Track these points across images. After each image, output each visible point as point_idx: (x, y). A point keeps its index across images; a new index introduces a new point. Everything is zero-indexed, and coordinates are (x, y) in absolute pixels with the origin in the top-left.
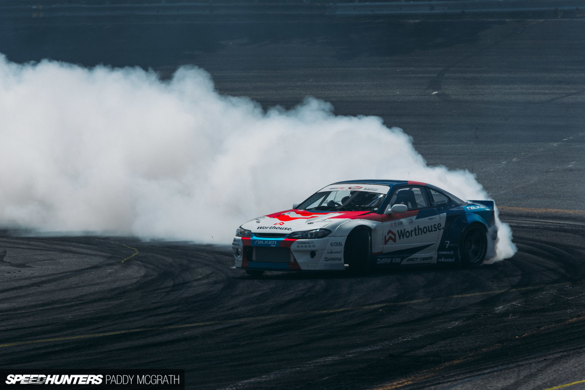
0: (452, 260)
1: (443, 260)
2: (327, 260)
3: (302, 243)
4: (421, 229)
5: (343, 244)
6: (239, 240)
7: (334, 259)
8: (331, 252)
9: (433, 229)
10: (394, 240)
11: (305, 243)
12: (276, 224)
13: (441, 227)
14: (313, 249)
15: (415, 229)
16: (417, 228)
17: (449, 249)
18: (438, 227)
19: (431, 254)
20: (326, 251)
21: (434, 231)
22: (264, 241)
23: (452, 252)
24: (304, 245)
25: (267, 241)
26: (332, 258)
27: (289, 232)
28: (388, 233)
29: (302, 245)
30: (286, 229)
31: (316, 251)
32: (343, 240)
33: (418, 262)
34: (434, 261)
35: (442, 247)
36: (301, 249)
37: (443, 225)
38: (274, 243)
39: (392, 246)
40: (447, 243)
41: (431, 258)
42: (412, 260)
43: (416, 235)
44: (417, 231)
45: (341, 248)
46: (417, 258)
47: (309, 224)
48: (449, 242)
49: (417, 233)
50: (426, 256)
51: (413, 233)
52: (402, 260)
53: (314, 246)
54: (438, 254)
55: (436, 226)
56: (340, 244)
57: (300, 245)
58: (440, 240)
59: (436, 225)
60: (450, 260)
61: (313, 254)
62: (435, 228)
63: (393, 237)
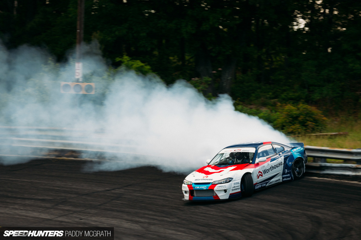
1: (285, 179)
3: (219, 186)
4: (273, 167)
5: (240, 183)
6: (186, 186)
8: (235, 187)
9: (279, 165)
10: (262, 176)
13: (282, 164)
15: (271, 168)
16: (271, 167)
17: (287, 173)
18: (281, 164)
19: (279, 178)
21: (279, 166)
23: (289, 175)
25: (201, 187)
27: (212, 181)
28: (259, 173)
30: (210, 179)
31: (227, 189)
32: (240, 181)
33: (274, 183)
34: (281, 181)
35: (284, 173)
38: (205, 187)
39: (261, 179)
40: (286, 171)
41: (279, 180)
42: (271, 183)
43: (271, 170)
46: (273, 181)
47: (220, 175)
48: (287, 170)
49: (272, 169)
50: (277, 180)
51: (270, 170)
52: (266, 184)
54: (282, 177)
56: (238, 183)
58: (282, 170)
59: (279, 163)
60: (288, 179)
61: (225, 191)
63: (261, 174)
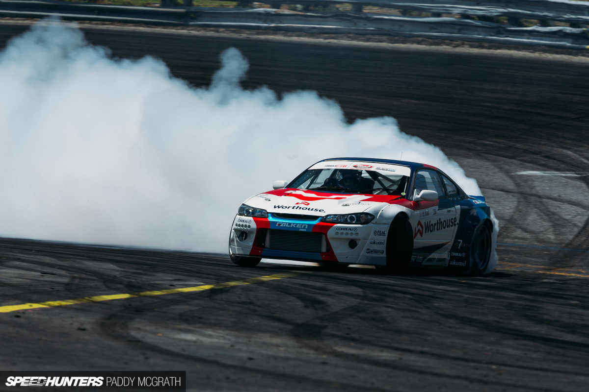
0: (463, 264)
1: (454, 263)
2: (369, 252)
3: (342, 228)
4: (442, 222)
5: (387, 233)
6: (251, 221)
7: (376, 252)
8: (374, 243)
11: (346, 229)
12: (297, 204)
13: (456, 223)
14: (354, 237)
15: (438, 223)
16: (439, 221)
17: (462, 250)
19: (445, 255)
20: (368, 241)
21: (452, 226)
22: (290, 224)
23: (464, 254)
24: (345, 232)
25: (294, 224)
26: (374, 250)
27: (323, 214)
28: (418, 225)
29: (342, 231)
30: (316, 210)
31: (359, 240)
32: (386, 229)
33: (435, 263)
34: (446, 264)
35: (454, 249)
36: (339, 236)
37: (458, 221)
38: (305, 226)
39: (419, 241)
41: (444, 259)
42: (430, 260)
43: (437, 230)
44: (439, 225)
45: (384, 239)
46: (435, 259)
47: (344, 205)
49: (438, 228)
50: (441, 257)
51: (436, 227)
52: (423, 260)
53: (357, 234)
54: (451, 256)
55: (453, 221)
56: (383, 234)
57: (340, 232)
58: (454, 238)
59: (452, 219)
60: (461, 264)
61: (353, 244)
62: (452, 222)
63: (421, 229)
